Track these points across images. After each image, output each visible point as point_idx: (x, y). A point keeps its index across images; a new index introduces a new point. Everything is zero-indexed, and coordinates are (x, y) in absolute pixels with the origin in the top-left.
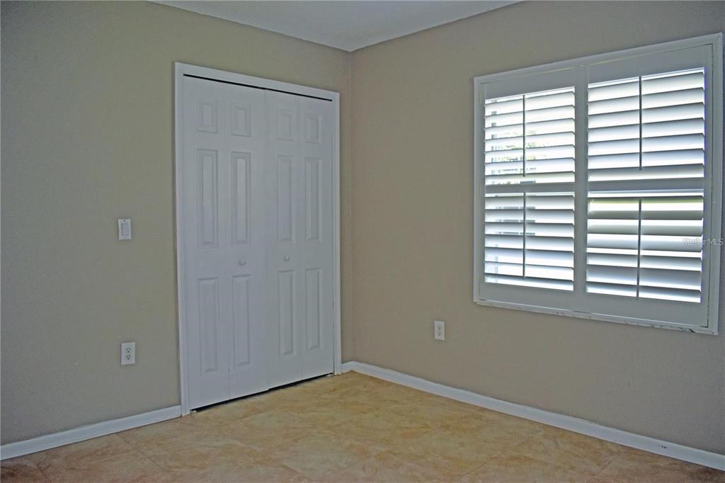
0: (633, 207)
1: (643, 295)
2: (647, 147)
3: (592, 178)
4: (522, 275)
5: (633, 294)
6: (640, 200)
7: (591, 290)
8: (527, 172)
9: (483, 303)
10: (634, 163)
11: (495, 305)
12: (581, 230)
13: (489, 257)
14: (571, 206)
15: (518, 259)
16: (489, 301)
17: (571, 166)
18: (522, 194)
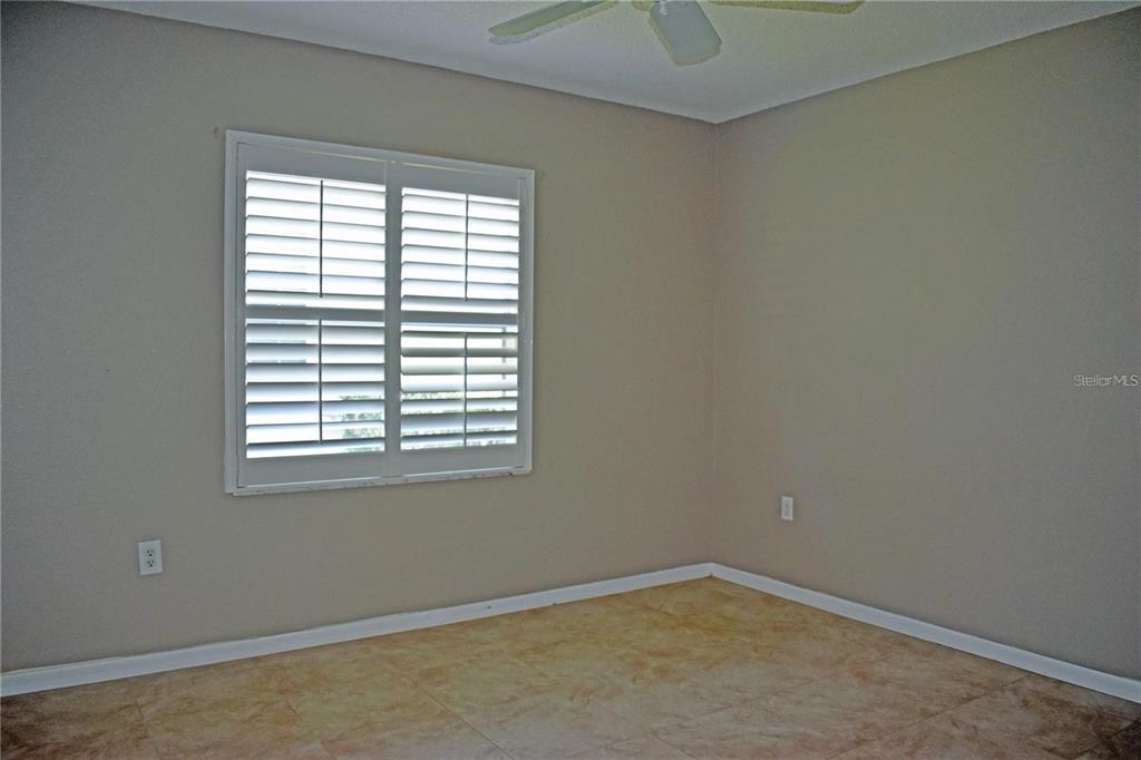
0: (458, 343)
1: (471, 442)
2: (473, 276)
3: (405, 307)
4: (318, 438)
5: (459, 442)
6: (467, 335)
7: (405, 446)
8: (324, 291)
9: (243, 492)
10: (458, 292)
11: (267, 492)
12: (393, 371)
13: (252, 418)
14: (380, 340)
15: (312, 415)
16: (252, 487)
17: (380, 289)
18: (316, 323)
